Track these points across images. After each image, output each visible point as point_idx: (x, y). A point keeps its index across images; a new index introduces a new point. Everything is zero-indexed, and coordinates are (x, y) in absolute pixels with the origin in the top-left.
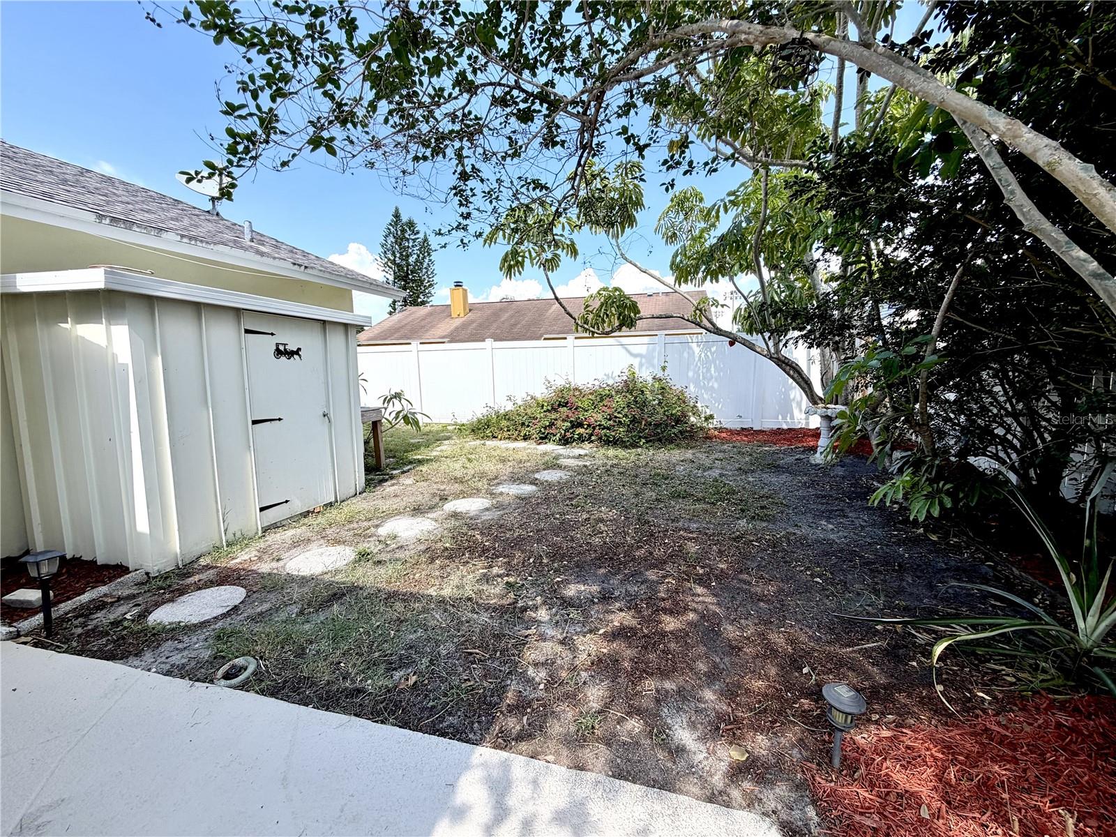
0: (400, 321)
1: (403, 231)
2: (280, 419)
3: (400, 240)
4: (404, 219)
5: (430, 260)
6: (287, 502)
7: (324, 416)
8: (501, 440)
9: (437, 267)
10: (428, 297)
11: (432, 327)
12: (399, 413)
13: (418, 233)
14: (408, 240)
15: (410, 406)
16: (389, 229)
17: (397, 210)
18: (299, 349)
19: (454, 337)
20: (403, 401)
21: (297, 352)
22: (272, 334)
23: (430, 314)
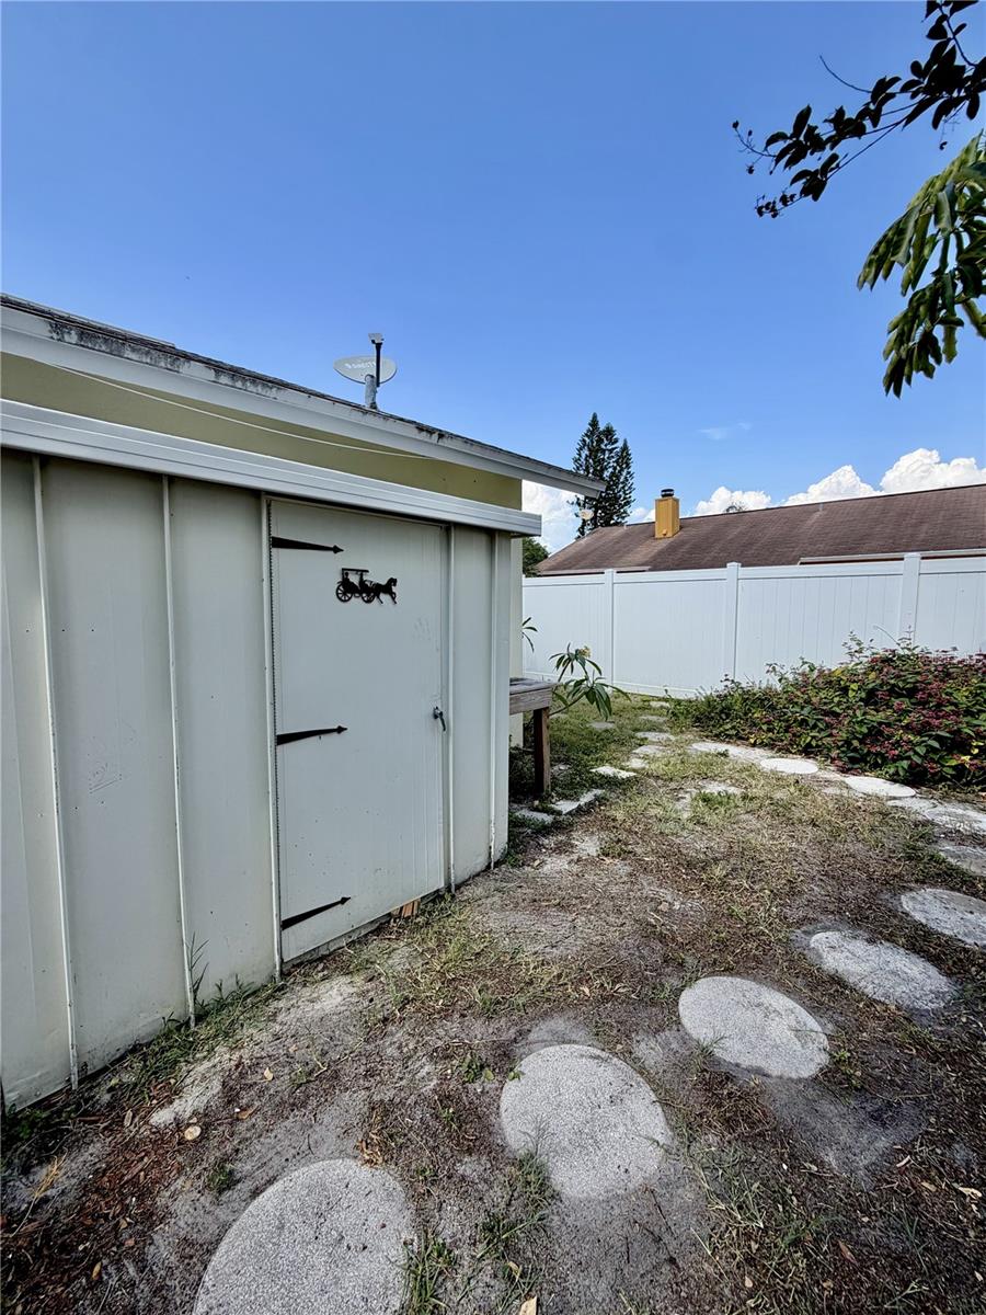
0: (588, 545)
1: (600, 441)
2: (340, 730)
3: (595, 452)
4: (602, 427)
5: (629, 473)
6: (344, 900)
7: (436, 717)
8: (754, 745)
9: (635, 482)
10: (623, 518)
11: (628, 552)
12: (579, 683)
13: (616, 441)
14: (603, 451)
15: (597, 674)
16: (584, 441)
17: (595, 417)
18: (393, 582)
19: (658, 564)
20: (587, 664)
21: (388, 588)
22: (336, 550)
23: (627, 535)
